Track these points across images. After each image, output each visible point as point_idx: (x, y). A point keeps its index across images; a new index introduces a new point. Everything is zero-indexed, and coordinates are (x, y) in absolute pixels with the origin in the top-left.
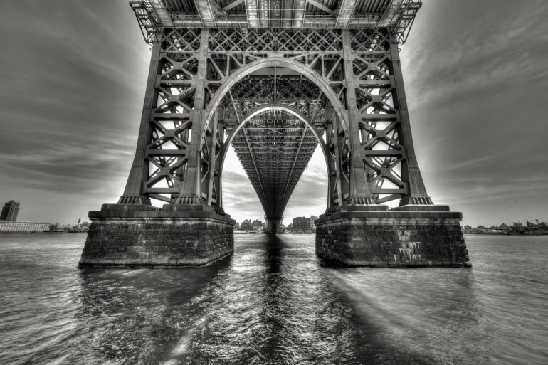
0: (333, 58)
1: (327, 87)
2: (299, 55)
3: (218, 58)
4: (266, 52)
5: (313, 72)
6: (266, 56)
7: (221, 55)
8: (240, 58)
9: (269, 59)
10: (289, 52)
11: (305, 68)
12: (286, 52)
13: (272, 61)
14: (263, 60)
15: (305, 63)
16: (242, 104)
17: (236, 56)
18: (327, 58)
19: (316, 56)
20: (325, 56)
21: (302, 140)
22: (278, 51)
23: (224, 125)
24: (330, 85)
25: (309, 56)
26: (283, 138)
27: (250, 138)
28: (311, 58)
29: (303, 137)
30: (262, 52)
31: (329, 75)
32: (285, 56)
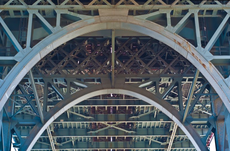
0: (214, 15)
1: (207, 65)
2: (154, 11)
3: (12, 15)
4: (96, 7)
5: (180, 39)
6: (96, 13)
7: (17, 12)
8: (51, 16)
9: (103, 19)
10: (137, 7)
11: (167, 33)
12: (131, 7)
13: (107, 22)
14: (91, 19)
15: (165, 24)
16: (49, 85)
17: (43, 13)
18: (205, 15)
19: (185, 12)
20: (201, 12)
21: (171, 143)
22: (118, 5)
23: (13, 126)
24: (213, 62)
25: (172, 13)
26: (129, 139)
27: (59, 141)
28: (175, 15)
29: (173, 136)
30: (90, 6)
31: (210, 44)
32: (131, 13)
